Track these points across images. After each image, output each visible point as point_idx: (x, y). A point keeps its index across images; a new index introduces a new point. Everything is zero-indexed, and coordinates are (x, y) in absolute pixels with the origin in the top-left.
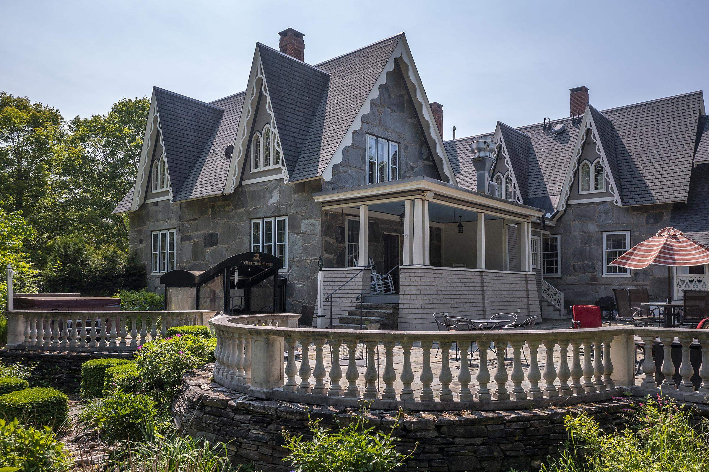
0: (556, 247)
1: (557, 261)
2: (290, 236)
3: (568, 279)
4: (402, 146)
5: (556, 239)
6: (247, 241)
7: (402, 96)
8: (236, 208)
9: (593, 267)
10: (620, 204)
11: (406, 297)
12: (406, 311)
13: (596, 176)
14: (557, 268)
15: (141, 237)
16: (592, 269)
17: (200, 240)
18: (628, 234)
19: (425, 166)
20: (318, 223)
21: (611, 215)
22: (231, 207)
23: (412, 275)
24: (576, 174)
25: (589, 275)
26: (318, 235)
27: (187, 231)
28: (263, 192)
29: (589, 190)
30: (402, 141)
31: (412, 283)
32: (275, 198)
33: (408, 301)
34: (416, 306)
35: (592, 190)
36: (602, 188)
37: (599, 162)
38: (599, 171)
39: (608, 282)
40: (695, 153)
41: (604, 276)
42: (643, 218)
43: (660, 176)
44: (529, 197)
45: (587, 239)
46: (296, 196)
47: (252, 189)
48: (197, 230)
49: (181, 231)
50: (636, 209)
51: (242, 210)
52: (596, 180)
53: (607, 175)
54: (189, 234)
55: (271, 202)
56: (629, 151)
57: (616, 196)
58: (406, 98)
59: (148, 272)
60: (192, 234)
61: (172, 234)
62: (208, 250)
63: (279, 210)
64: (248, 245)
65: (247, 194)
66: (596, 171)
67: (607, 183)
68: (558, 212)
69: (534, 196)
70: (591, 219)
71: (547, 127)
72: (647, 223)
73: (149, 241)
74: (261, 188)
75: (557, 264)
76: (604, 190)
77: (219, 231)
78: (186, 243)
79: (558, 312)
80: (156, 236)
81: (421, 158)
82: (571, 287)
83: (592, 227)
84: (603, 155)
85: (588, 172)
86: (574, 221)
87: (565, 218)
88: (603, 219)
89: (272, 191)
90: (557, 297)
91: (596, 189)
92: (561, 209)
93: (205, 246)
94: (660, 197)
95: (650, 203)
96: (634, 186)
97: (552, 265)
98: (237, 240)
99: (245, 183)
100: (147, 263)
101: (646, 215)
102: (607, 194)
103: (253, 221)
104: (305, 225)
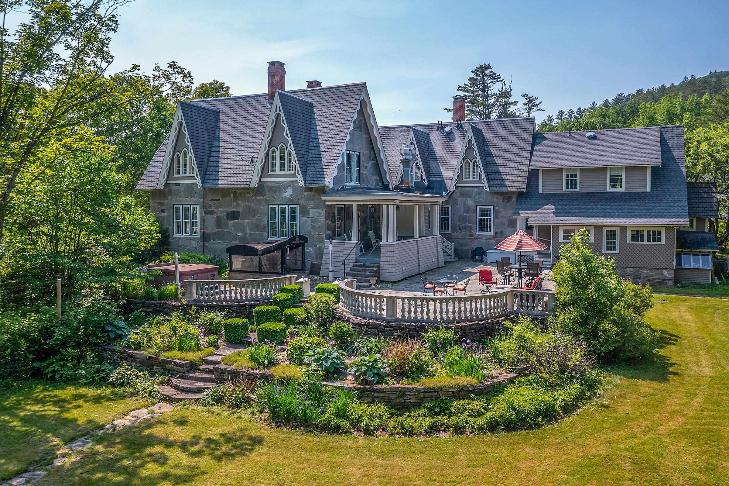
0: (448, 213)
1: (448, 222)
2: (301, 218)
3: (456, 235)
4: (361, 154)
5: (448, 208)
6: (266, 219)
7: (361, 120)
8: (256, 196)
9: (471, 227)
10: (488, 190)
11: (384, 260)
12: (385, 268)
13: (474, 169)
14: (448, 227)
15: (162, 208)
16: (470, 229)
17: (223, 215)
18: (492, 207)
19: (372, 164)
20: (323, 212)
21: (482, 195)
22: (251, 195)
23: (388, 248)
24: (461, 167)
25: (469, 233)
26: (323, 219)
27: (211, 207)
28: (279, 187)
29: (469, 178)
30: (361, 151)
31: (388, 253)
32: (289, 192)
33: (386, 263)
34: (391, 266)
35: (471, 179)
36: (477, 178)
37: (475, 161)
38: (475, 166)
39: (479, 238)
40: (530, 160)
41: (477, 233)
42: (501, 198)
43: (510, 173)
44: (431, 179)
45: (468, 210)
46: (306, 193)
47: (269, 185)
48: (220, 207)
49: (204, 207)
50: (497, 193)
51: (261, 198)
52: (474, 172)
53: (481, 170)
54: (212, 209)
55: (285, 195)
56: (493, 153)
57: (486, 184)
58: (363, 121)
59: (171, 234)
60: (216, 210)
61: (195, 209)
62: (231, 222)
63: (292, 201)
64: (266, 222)
65: (265, 188)
66: (474, 166)
67: (480, 176)
68: (450, 191)
69: (434, 179)
70: (470, 196)
71: (440, 127)
72: (503, 201)
73: (172, 211)
74: (277, 185)
75: (448, 225)
76: (478, 179)
77: (240, 210)
78: (209, 216)
79: (450, 257)
80: (178, 209)
81: (370, 160)
82: (457, 240)
83: (470, 202)
84: (478, 157)
85: (469, 166)
86: (460, 197)
87: (454, 195)
88: (477, 197)
89: (286, 188)
90: (449, 247)
91: (474, 178)
92: (452, 190)
93: (228, 219)
94: (511, 188)
95: (506, 190)
96: (496, 178)
97: (445, 225)
98: (257, 217)
99: (262, 180)
100: (170, 228)
101: (502, 197)
102: (480, 182)
103: (270, 206)
104: (312, 212)
